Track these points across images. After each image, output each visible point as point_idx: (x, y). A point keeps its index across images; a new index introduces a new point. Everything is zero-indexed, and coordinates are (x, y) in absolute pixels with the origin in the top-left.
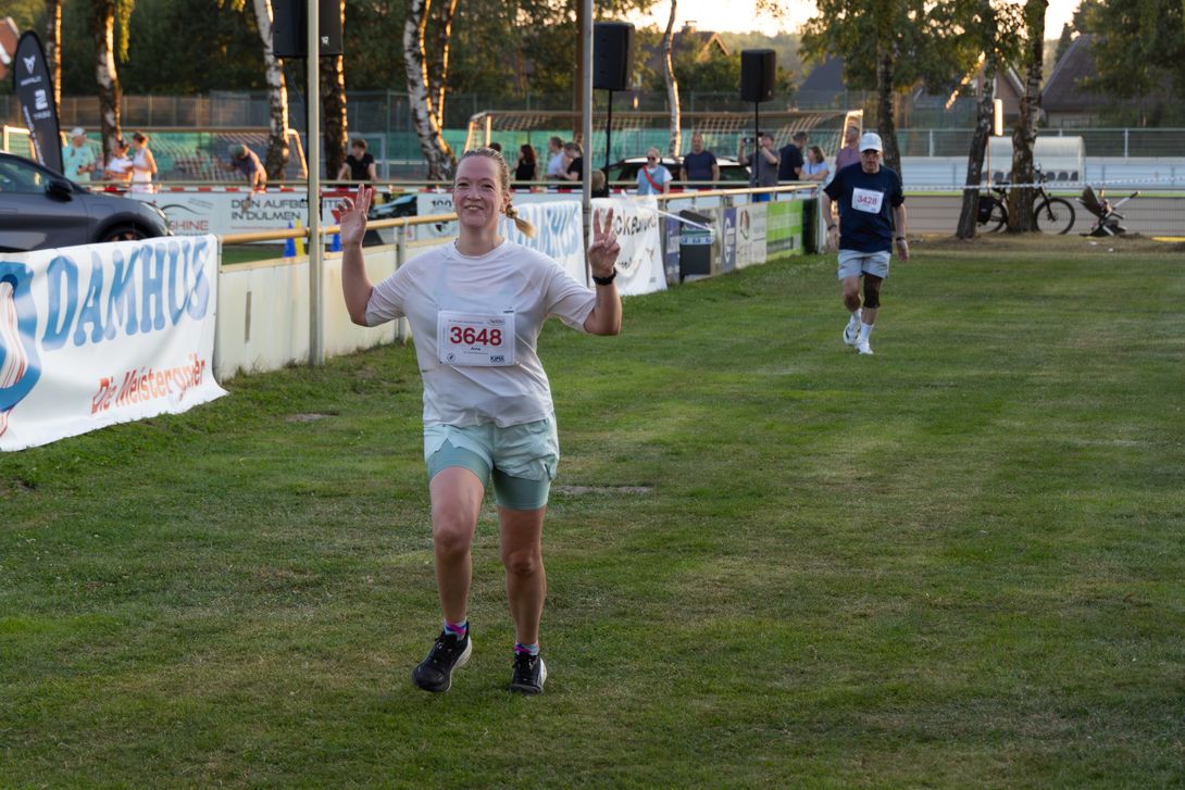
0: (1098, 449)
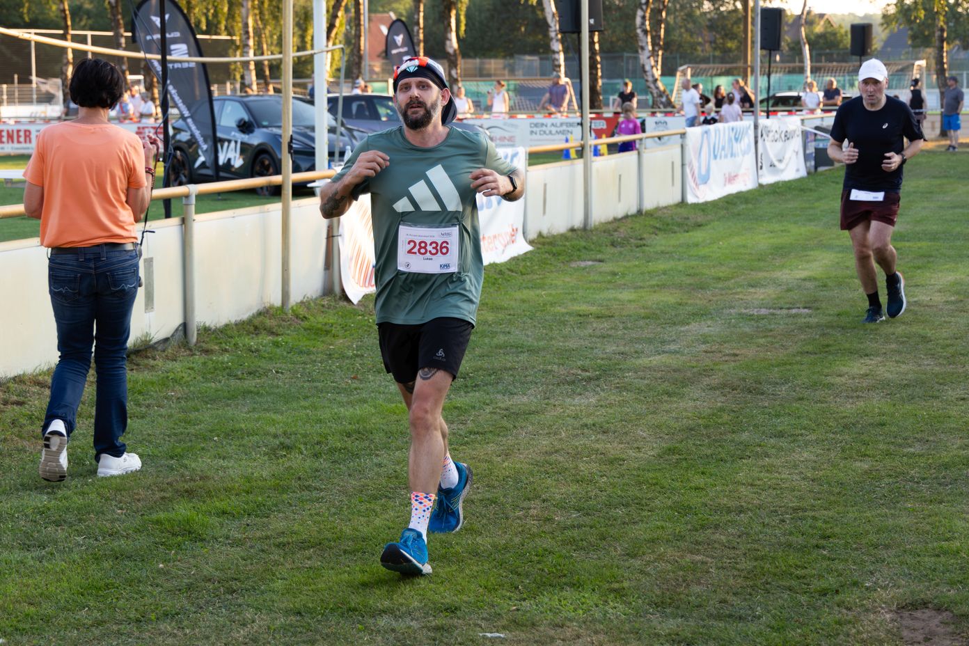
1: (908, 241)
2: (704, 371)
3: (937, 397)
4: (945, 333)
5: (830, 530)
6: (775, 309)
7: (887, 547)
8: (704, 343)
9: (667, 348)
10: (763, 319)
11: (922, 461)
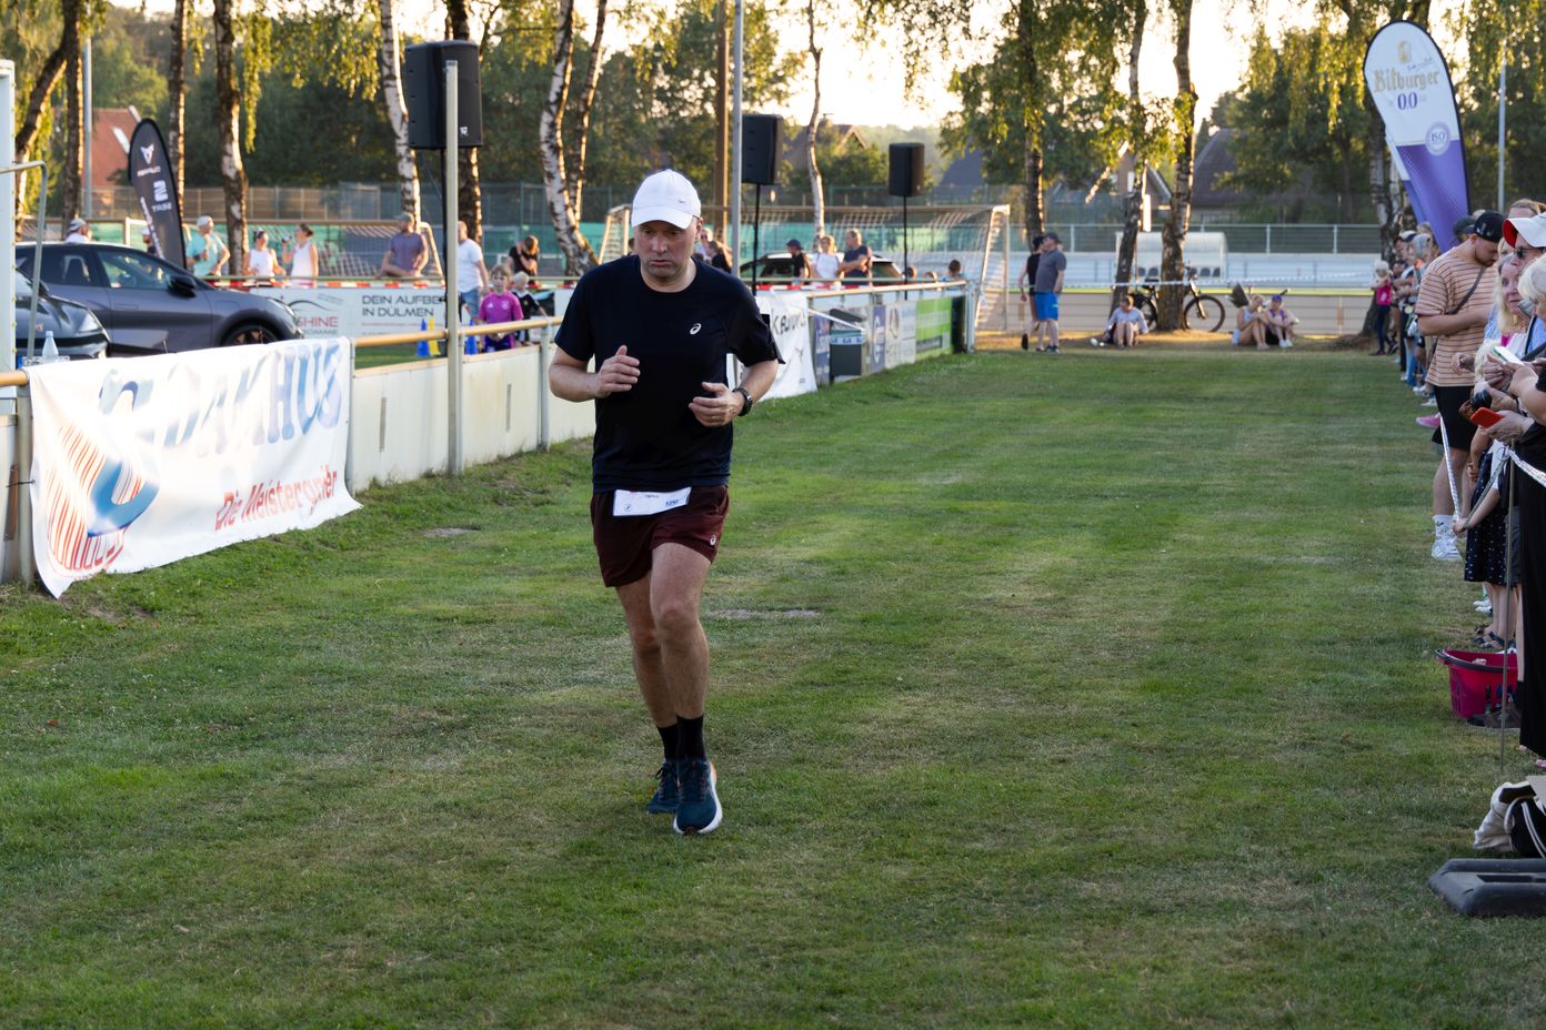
0: (1286, 567)
1: (978, 499)
3: (1021, 758)
4: (1034, 652)
5: (844, 981)
6: (760, 610)
7: (936, 1008)
9: (582, 674)
10: (741, 627)
11: (995, 866)
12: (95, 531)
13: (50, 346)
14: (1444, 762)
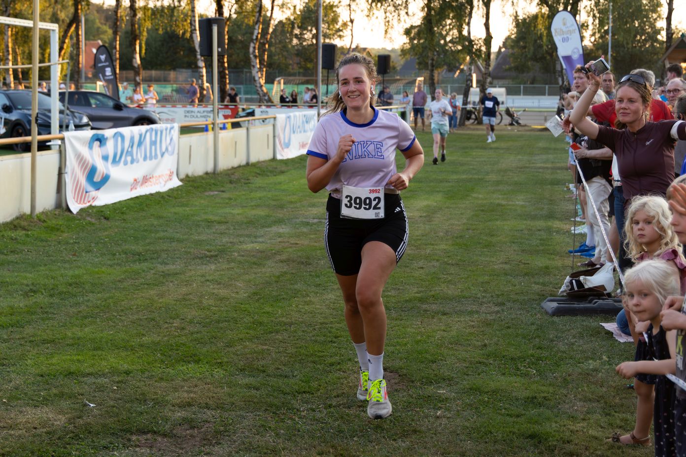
2: (278, 252)
8: (279, 237)
9: (258, 240)
12: (88, 191)
13: (72, 126)
14: (552, 268)
